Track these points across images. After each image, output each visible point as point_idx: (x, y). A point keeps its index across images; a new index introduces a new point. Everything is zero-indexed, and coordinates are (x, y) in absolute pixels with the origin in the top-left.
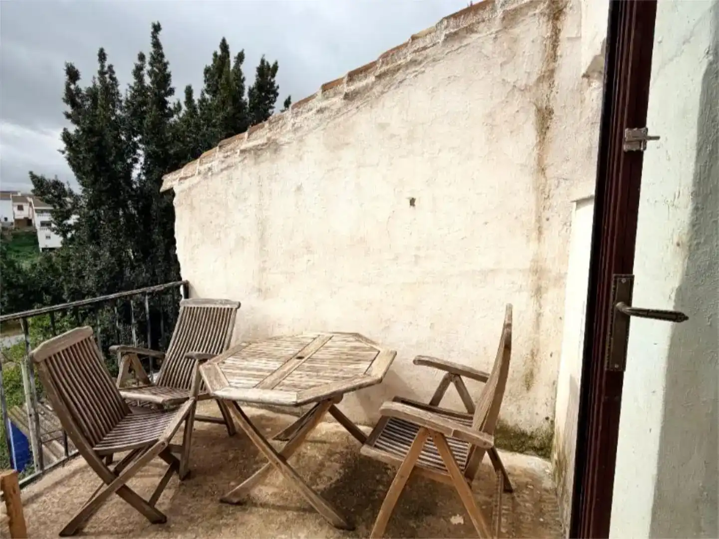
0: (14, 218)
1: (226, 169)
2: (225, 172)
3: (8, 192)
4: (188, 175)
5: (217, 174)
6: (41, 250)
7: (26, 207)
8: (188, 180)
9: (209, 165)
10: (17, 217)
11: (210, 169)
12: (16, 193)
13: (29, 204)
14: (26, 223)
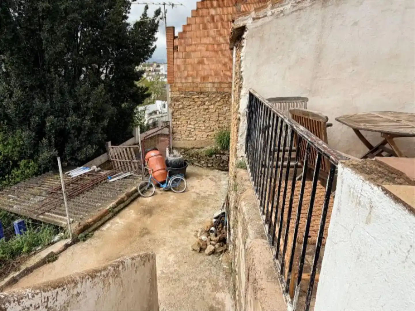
1: (296, 11)
2: (295, 14)
4: (260, 16)
5: (288, 15)
8: (261, 19)
9: (282, 8)
11: (282, 12)
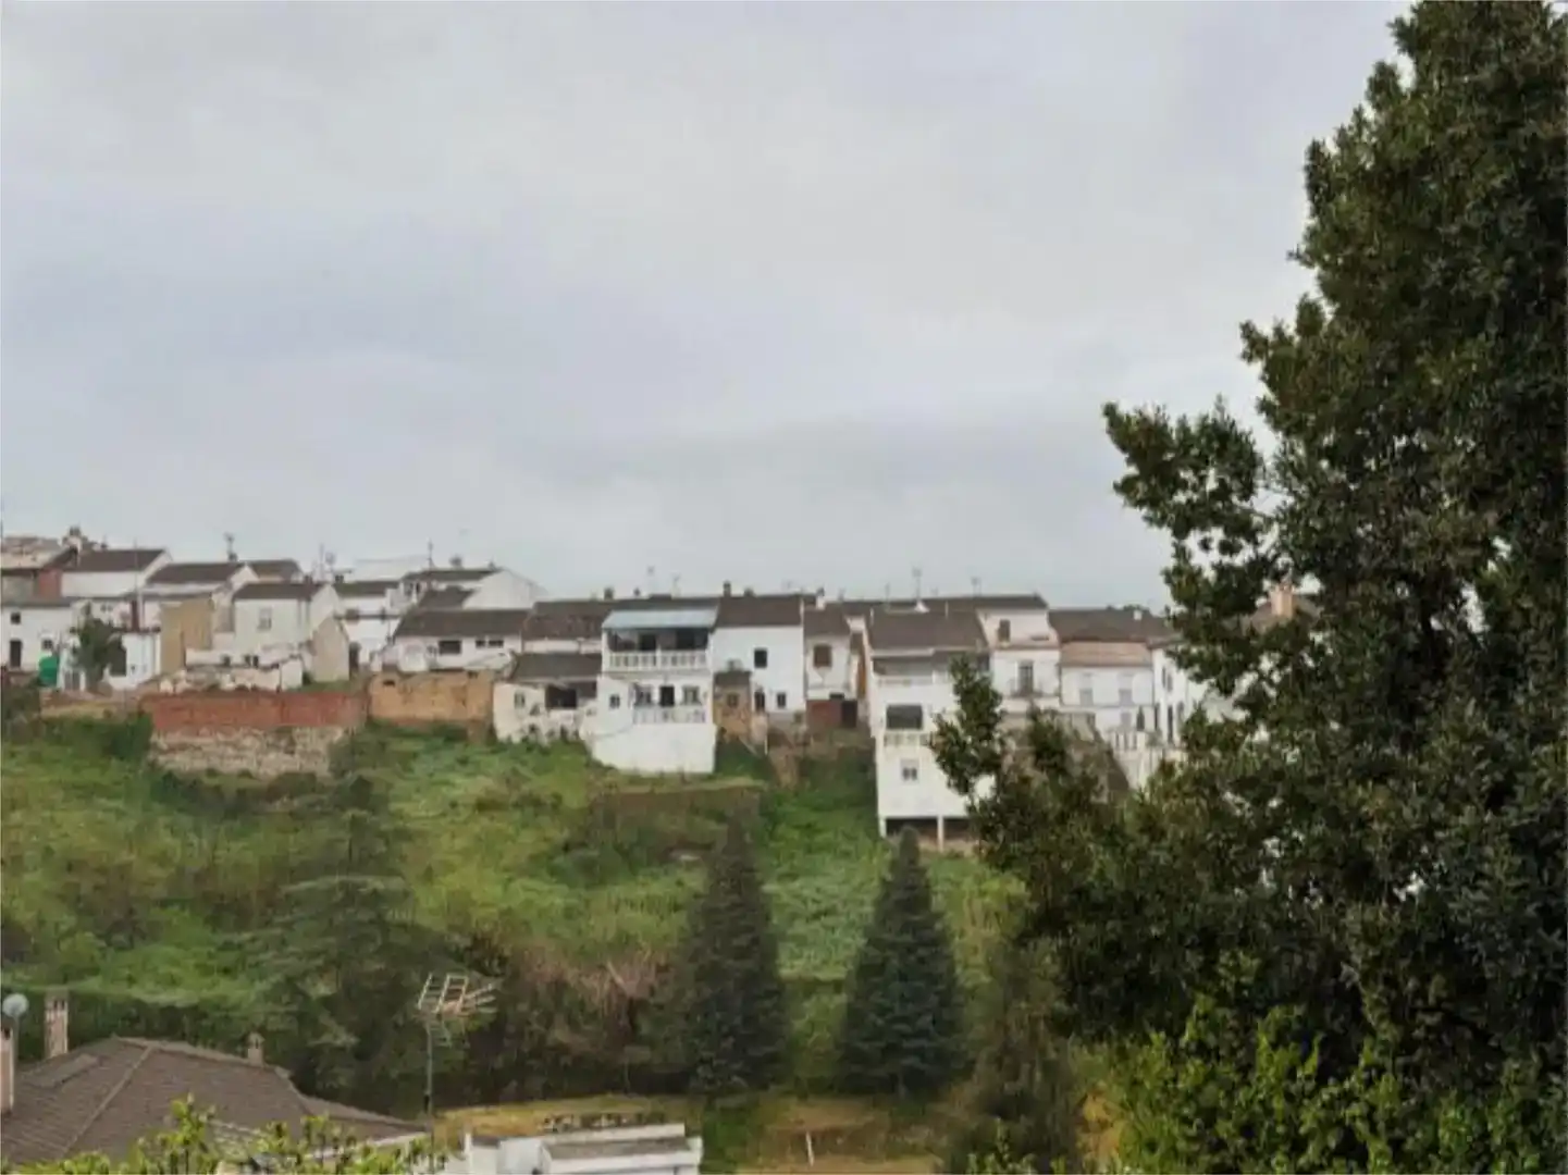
0: (805, 695)
3: (794, 599)
6: (882, 825)
7: (840, 653)
10: (815, 695)
12: (811, 600)
13: (847, 641)
14: (837, 714)
